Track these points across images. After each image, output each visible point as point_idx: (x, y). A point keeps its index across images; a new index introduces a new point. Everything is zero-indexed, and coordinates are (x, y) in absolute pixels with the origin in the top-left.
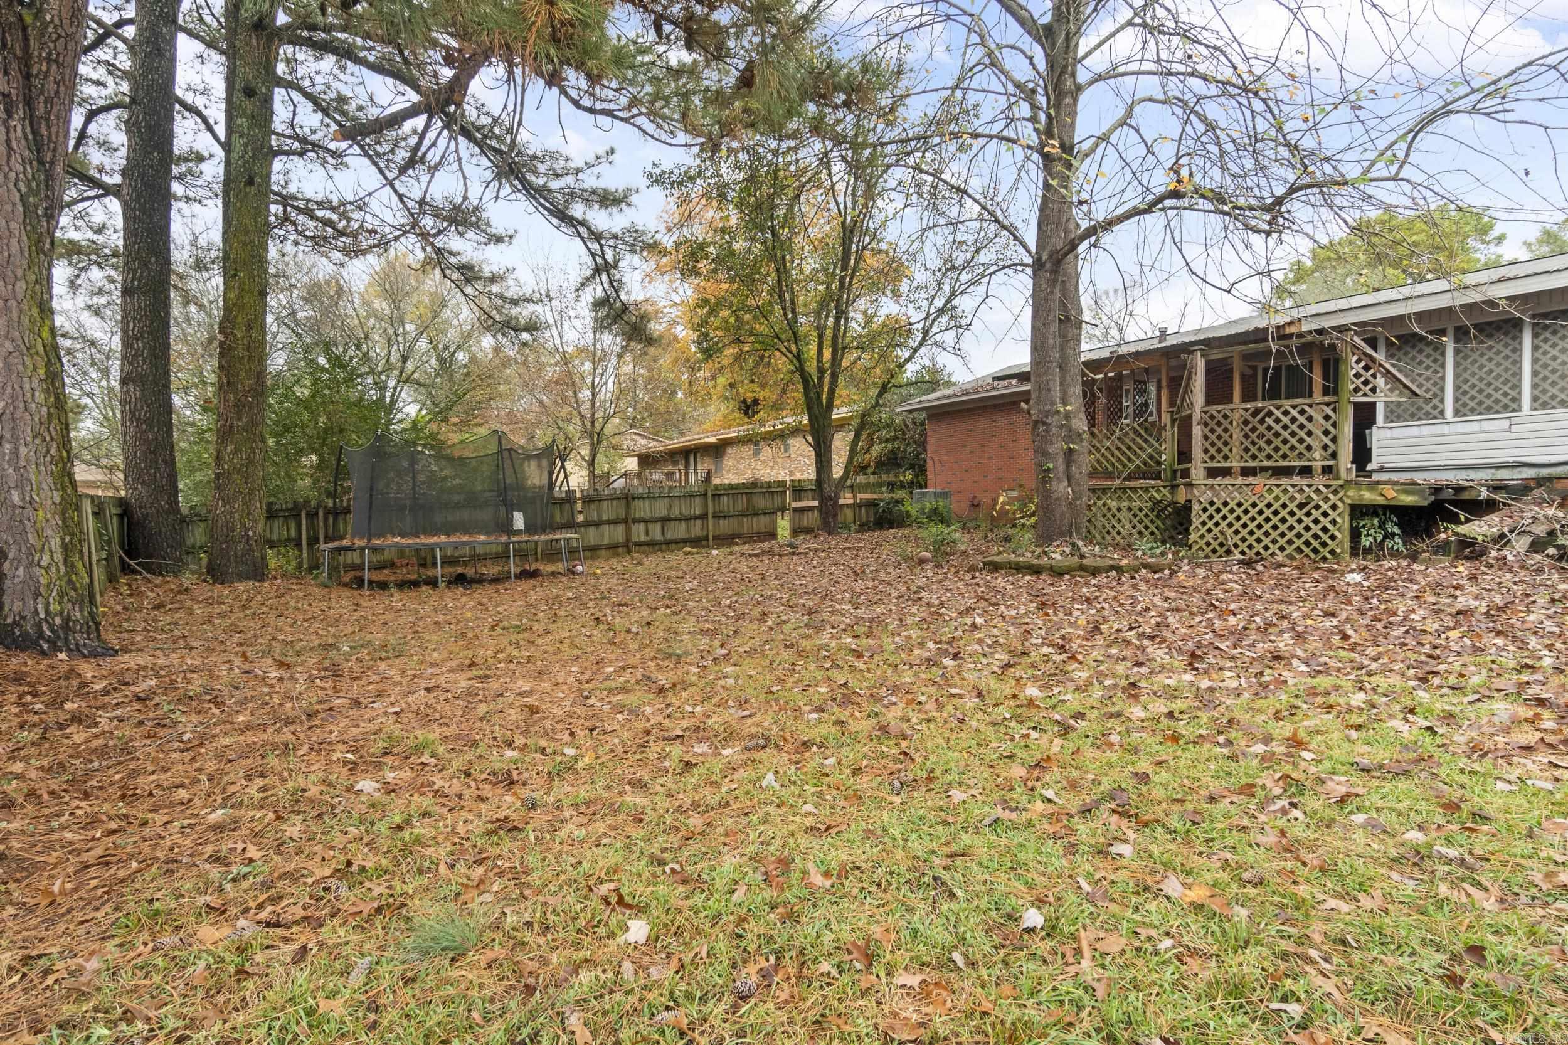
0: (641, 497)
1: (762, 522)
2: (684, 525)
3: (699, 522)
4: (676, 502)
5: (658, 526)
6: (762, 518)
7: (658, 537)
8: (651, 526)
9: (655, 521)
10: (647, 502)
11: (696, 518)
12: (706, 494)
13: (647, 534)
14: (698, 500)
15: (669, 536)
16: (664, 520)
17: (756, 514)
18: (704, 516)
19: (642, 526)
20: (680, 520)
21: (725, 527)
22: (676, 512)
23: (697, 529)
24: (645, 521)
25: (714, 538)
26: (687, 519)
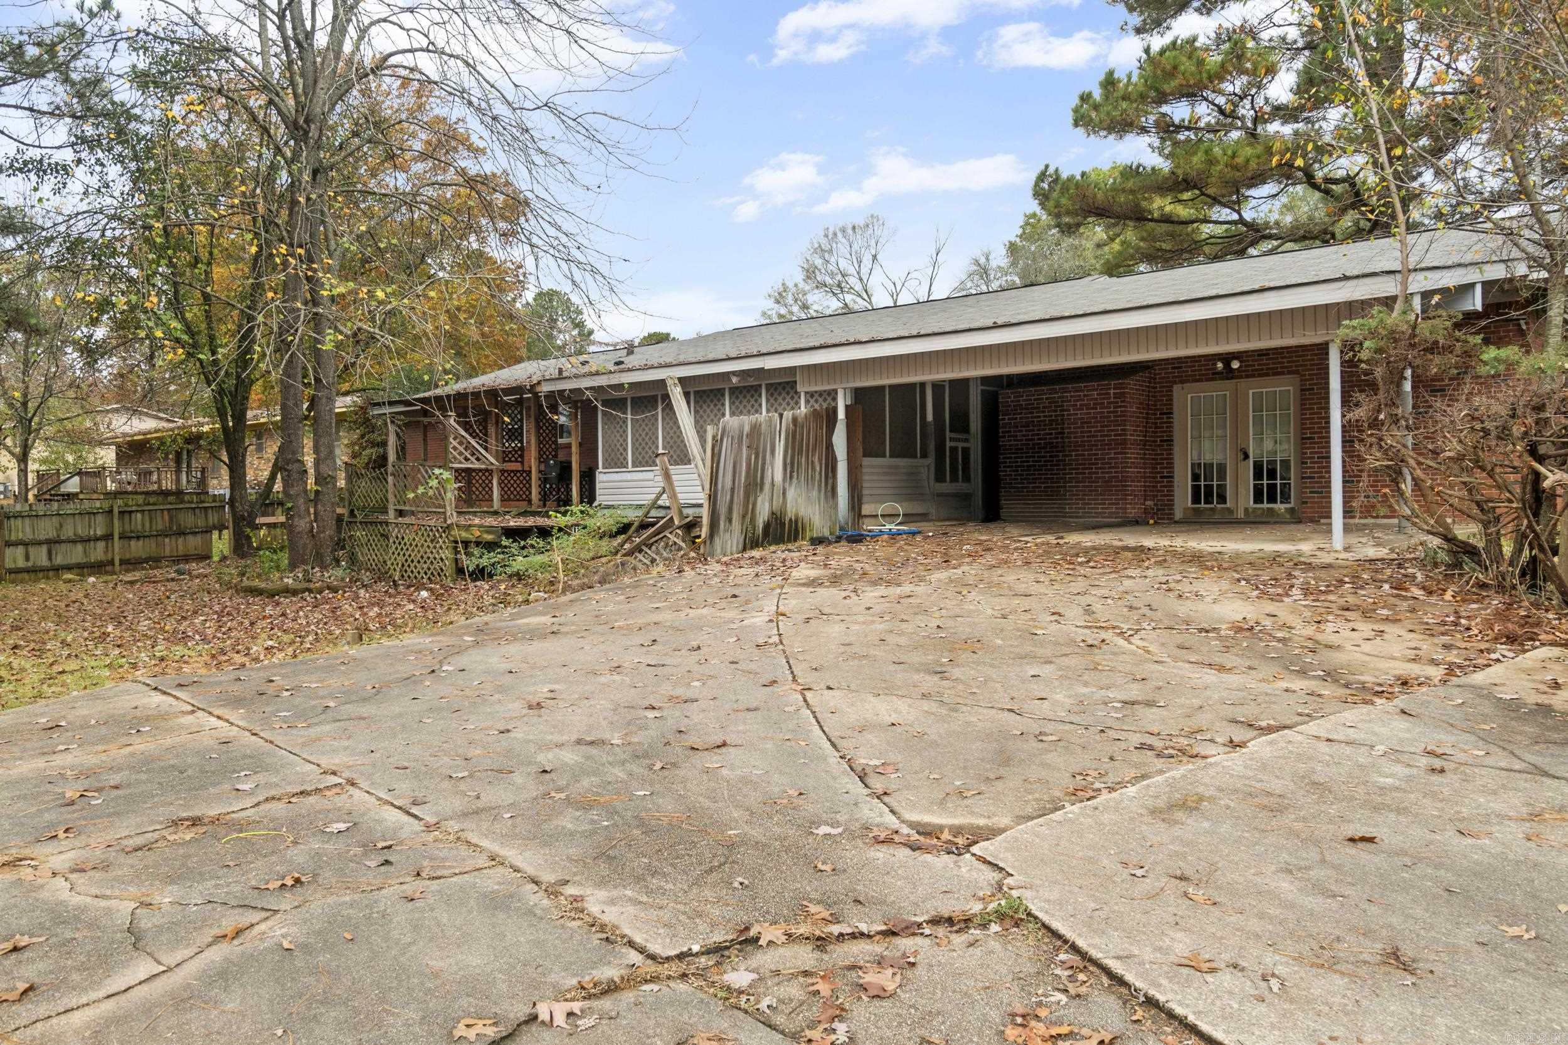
0: (18, 516)
1: (193, 543)
2: (79, 548)
3: (101, 545)
4: (70, 520)
5: (44, 549)
6: (190, 538)
7: (44, 562)
8: (31, 549)
9: (40, 543)
10: (27, 521)
11: (97, 539)
12: (111, 511)
13: (27, 558)
14: (99, 518)
15: (59, 560)
16: (52, 543)
17: (182, 533)
18: (108, 537)
19: (20, 550)
20: (74, 542)
21: (137, 548)
22: (69, 532)
23: (98, 552)
24: (25, 544)
25: (122, 562)
26: (86, 541)
